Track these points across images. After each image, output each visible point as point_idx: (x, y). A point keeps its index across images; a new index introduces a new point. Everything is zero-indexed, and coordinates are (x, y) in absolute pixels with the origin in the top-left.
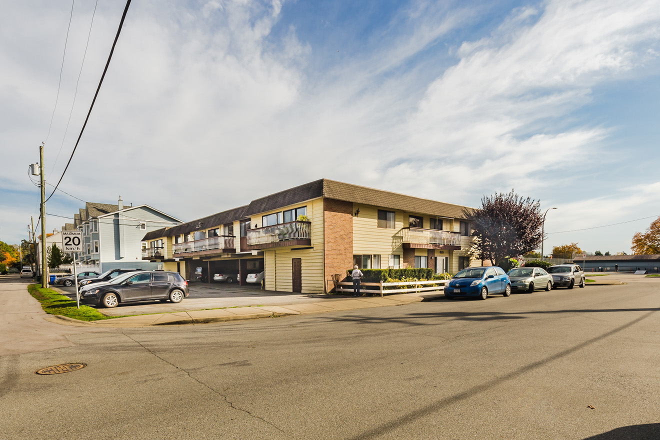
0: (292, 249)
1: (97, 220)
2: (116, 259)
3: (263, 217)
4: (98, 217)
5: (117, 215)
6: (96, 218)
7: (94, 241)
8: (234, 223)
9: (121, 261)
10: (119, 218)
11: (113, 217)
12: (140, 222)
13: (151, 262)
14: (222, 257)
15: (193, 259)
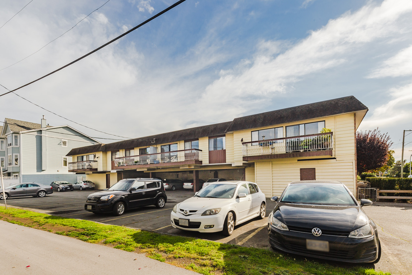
0: (298, 160)
1: (18, 135)
2: (37, 172)
3: (252, 132)
4: (21, 132)
5: (40, 132)
6: (18, 133)
7: (14, 154)
8: (199, 139)
9: (42, 173)
10: (42, 135)
11: (36, 133)
12: (62, 140)
13: (76, 174)
14: (181, 168)
15: (137, 170)
